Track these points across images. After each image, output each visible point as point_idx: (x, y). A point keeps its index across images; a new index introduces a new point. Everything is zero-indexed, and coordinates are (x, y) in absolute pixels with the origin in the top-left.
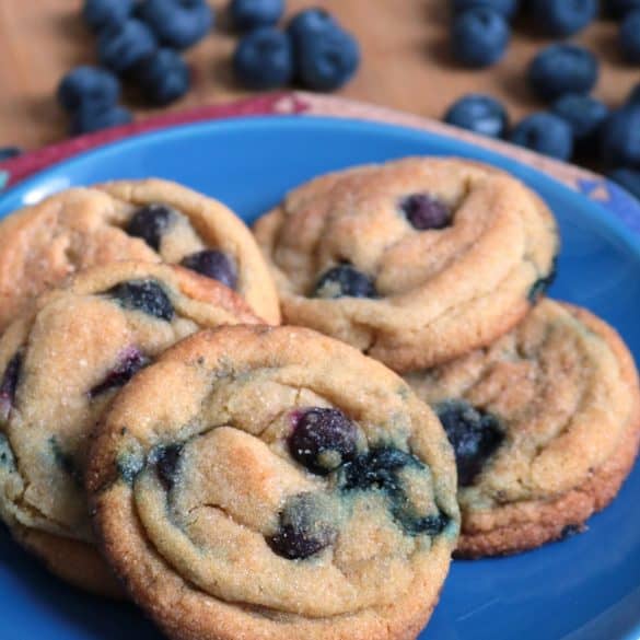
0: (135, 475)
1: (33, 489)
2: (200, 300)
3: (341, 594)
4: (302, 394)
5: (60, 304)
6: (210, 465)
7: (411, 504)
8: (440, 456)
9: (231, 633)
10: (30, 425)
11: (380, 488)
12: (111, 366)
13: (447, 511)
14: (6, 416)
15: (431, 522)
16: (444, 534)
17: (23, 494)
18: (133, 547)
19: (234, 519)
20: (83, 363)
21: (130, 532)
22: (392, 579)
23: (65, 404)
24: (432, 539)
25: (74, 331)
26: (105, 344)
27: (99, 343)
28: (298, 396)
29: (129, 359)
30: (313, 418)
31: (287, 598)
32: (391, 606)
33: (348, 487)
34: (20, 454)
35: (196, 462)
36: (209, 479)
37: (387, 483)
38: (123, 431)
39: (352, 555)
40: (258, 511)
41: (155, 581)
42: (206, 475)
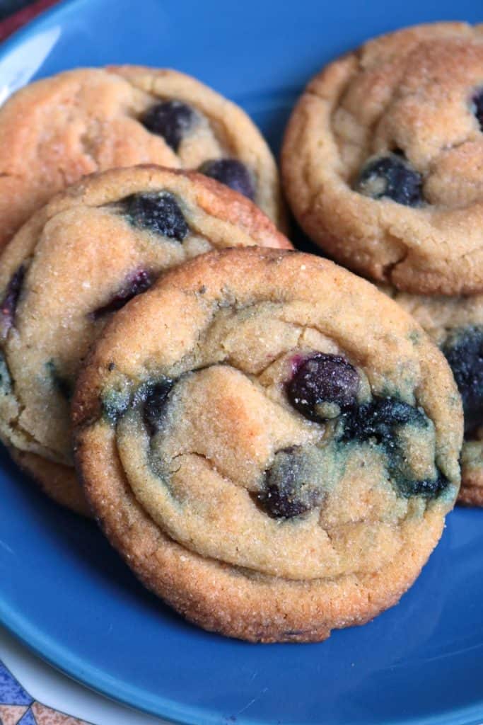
0: (119, 415)
1: (28, 414)
2: (216, 216)
3: (323, 560)
4: (306, 335)
5: (67, 217)
6: (197, 412)
7: (409, 465)
8: (447, 411)
9: (203, 592)
10: (28, 347)
11: (377, 443)
12: (116, 288)
13: (447, 474)
14: (5, 336)
15: (427, 487)
16: (441, 499)
17: (17, 418)
18: (111, 492)
19: (218, 471)
20: (86, 285)
21: (110, 475)
22: (379, 548)
23: (65, 326)
24: (427, 503)
25: (79, 249)
26: (110, 266)
27: (104, 264)
28: (302, 336)
29: (135, 281)
30: (314, 367)
31: (264, 563)
32: (375, 575)
33: (344, 439)
34: (16, 377)
35: (185, 407)
36: (195, 427)
37: (385, 440)
38: (110, 367)
39: (339, 517)
40: (244, 468)
41: (130, 529)
42: (194, 423)
